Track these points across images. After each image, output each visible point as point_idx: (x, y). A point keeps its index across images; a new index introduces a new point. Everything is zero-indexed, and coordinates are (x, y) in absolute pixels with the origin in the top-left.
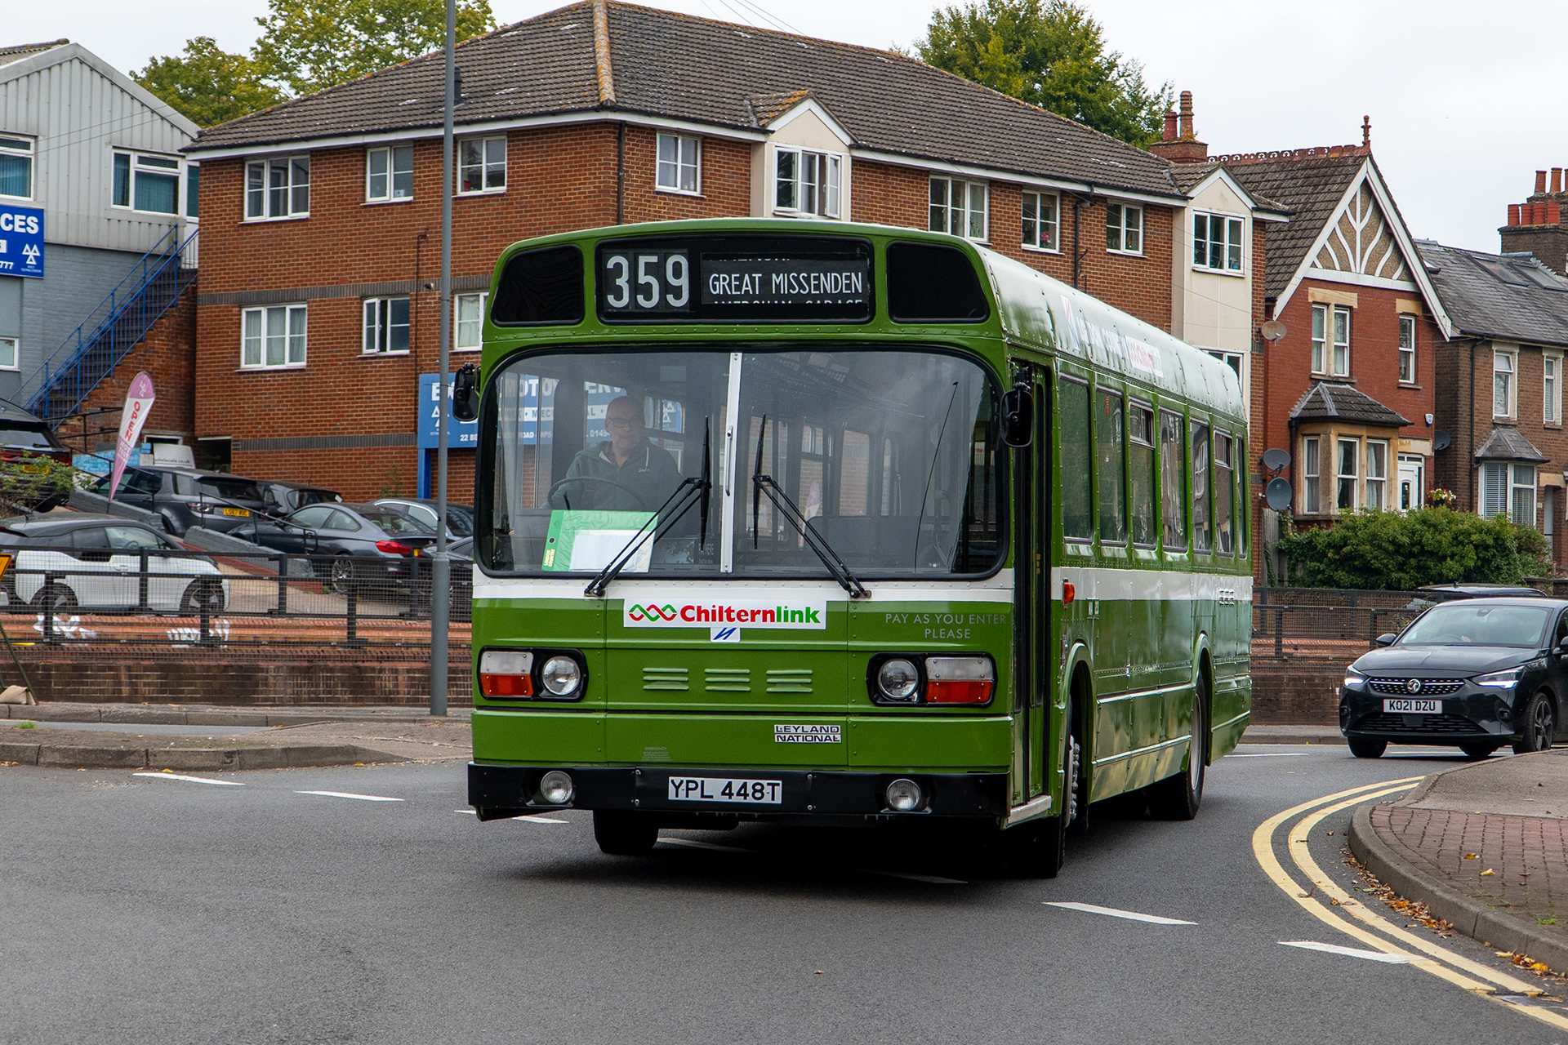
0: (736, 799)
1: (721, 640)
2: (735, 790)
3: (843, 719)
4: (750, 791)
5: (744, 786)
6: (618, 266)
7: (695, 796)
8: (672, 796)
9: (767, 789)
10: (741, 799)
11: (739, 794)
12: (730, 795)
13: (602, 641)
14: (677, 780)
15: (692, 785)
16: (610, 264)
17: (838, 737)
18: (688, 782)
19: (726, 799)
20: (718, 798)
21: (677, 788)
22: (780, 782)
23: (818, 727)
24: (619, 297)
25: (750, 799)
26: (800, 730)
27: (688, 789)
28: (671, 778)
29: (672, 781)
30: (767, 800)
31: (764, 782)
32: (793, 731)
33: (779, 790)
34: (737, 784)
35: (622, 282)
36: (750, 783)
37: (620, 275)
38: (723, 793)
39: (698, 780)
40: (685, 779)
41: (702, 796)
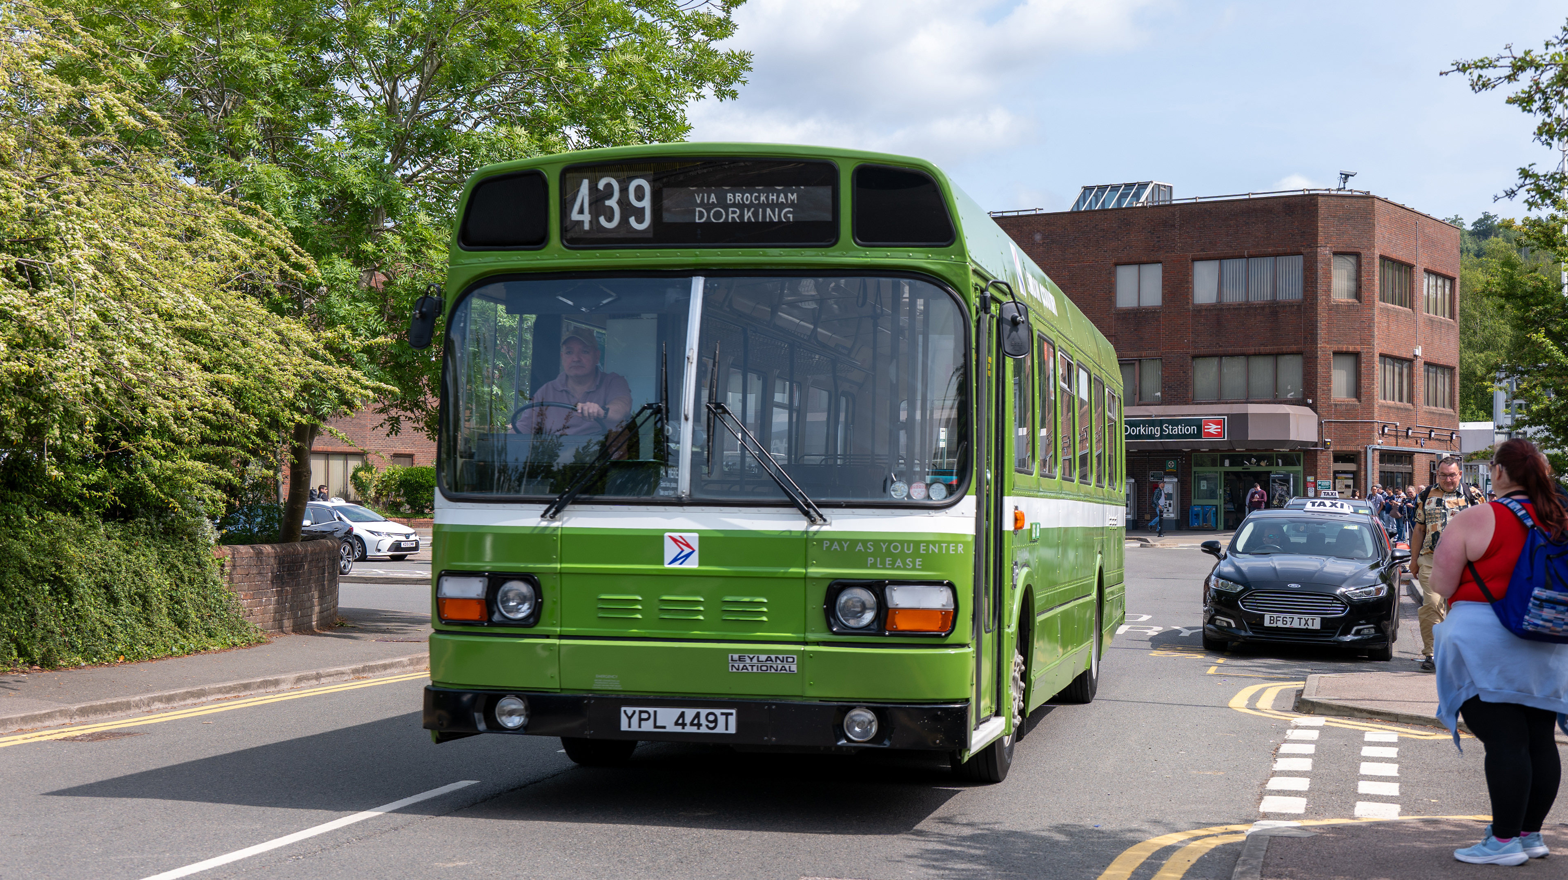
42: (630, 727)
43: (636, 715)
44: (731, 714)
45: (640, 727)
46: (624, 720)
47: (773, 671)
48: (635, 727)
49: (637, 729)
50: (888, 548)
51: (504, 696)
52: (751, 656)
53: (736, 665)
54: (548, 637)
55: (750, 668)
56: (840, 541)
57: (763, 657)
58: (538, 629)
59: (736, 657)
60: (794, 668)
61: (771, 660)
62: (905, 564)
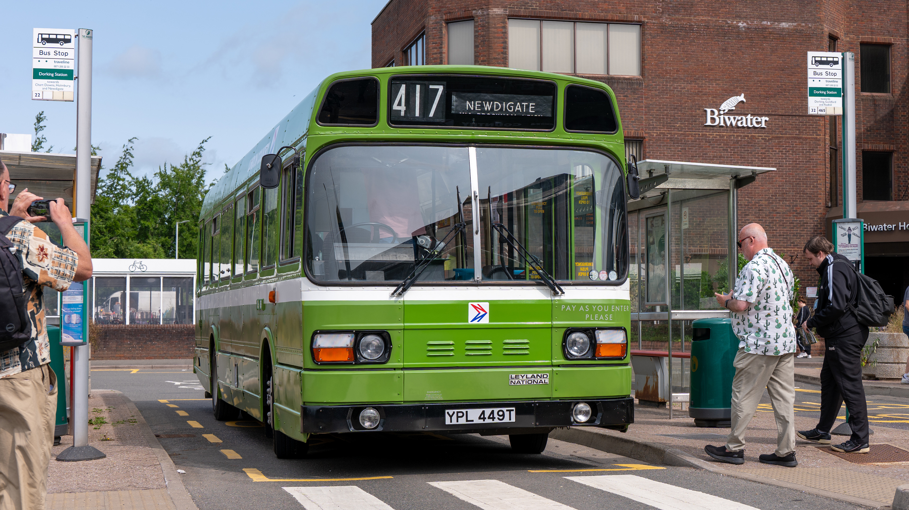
42: (451, 422)
43: (455, 414)
44: (513, 410)
45: (457, 421)
46: (447, 418)
47: (535, 383)
48: (454, 422)
49: (456, 423)
50: (596, 308)
51: (365, 408)
52: (523, 375)
53: (514, 381)
54: (395, 369)
55: (521, 382)
56: (571, 305)
57: (529, 376)
58: (389, 364)
59: (514, 376)
60: (547, 381)
61: (534, 377)
62: (604, 317)
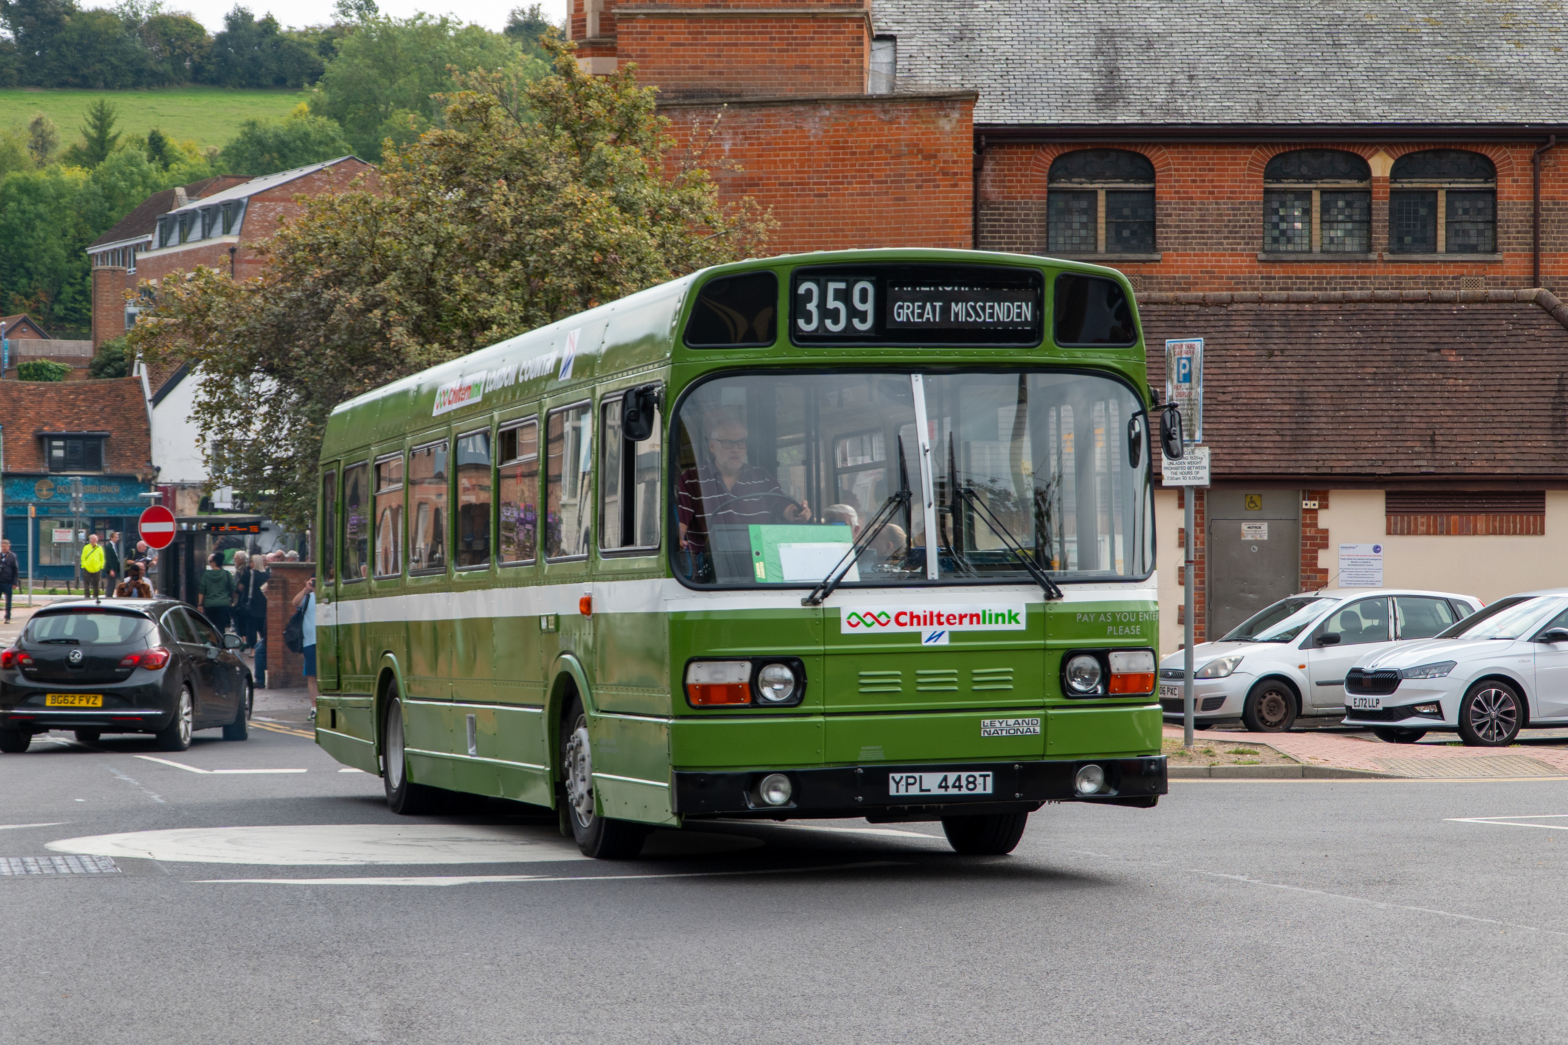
0: (952, 791)
1: (931, 643)
2: (950, 783)
3: (1041, 712)
4: (964, 783)
5: (959, 778)
6: (809, 292)
7: (914, 791)
8: (893, 792)
9: (980, 780)
10: (955, 791)
11: (954, 786)
12: (946, 787)
13: (822, 648)
14: (897, 776)
15: (911, 781)
16: (802, 290)
17: (1038, 729)
18: (908, 777)
19: (942, 792)
20: (936, 791)
21: (898, 783)
22: (990, 773)
23: (1020, 721)
24: (809, 321)
25: (964, 791)
26: (1004, 725)
27: (908, 784)
28: (891, 775)
29: (893, 778)
30: (979, 790)
31: (977, 774)
32: (998, 725)
33: (989, 781)
34: (952, 777)
35: (812, 307)
36: (964, 775)
37: (810, 301)
38: (940, 787)
39: (917, 775)
40: (904, 775)
41: (922, 790)
